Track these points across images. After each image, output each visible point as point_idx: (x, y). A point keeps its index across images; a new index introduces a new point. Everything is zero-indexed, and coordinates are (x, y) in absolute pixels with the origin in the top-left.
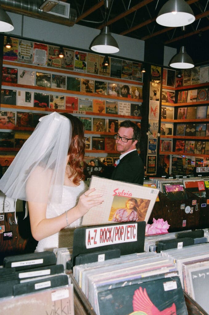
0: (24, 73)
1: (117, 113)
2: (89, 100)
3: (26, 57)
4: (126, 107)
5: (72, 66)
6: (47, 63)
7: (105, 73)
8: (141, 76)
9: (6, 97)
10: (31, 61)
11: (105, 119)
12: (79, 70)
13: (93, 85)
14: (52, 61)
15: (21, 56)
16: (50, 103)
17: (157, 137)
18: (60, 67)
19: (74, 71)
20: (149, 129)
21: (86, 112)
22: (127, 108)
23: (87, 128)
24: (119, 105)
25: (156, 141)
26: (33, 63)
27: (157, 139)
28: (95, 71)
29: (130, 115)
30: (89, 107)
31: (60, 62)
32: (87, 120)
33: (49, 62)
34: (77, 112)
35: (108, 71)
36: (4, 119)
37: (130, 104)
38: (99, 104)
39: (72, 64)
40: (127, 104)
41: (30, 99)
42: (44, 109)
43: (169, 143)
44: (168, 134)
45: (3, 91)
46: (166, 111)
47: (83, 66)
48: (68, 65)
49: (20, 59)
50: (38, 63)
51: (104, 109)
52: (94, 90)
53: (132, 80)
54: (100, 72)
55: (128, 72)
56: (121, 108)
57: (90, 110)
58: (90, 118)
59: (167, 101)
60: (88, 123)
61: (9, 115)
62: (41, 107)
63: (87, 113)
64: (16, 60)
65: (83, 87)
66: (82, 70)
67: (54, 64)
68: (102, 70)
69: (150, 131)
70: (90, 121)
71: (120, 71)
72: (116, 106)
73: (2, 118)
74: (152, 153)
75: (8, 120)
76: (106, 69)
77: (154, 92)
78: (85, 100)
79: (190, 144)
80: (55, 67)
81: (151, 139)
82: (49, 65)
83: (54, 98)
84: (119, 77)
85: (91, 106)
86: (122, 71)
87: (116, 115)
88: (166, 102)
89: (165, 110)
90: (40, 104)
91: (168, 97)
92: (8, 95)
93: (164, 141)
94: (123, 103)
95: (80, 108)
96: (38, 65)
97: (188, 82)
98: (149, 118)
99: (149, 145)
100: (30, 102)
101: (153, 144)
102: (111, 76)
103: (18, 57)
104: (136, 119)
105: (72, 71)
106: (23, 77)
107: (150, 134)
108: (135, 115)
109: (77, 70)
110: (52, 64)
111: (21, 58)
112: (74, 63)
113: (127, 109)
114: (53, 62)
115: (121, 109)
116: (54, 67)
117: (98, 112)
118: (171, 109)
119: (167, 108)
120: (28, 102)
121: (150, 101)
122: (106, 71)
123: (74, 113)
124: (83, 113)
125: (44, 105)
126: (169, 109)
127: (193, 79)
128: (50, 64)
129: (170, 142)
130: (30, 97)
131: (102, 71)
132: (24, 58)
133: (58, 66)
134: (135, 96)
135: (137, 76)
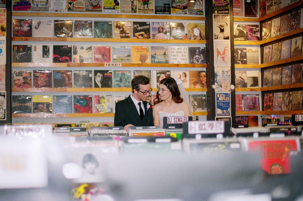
0: (39, 24)
1: (167, 62)
2: (126, 48)
3: (41, 3)
4: (181, 52)
5: (100, 7)
6: (67, 7)
7: (146, 10)
8: (201, 8)
9: (20, 54)
10: (47, 8)
11: (150, 71)
12: (110, 11)
13: (130, 28)
14: (74, 4)
15: (35, 3)
16: (73, 56)
17: (229, 91)
18: (84, 10)
19: (103, 13)
20: (216, 80)
21: (122, 64)
22: (183, 53)
23: (125, 84)
24: (171, 50)
25: (229, 97)
26: (50, 9)
27: (230, 92)
28: (132, 9)
29: (188, 63)
30: (127, 57)
31: (84, 4)
32: (125, 74)
33: (70, 6)
34: (109, 65)
35: (150, 8)
36: (19, 80)
37: (187, 47)
38: (141, 52)
39: (99, 4)
40: (183, 47)
41: (48, 54)
42: (66, 64)
43: (255, 98)
44: (252, 86)
45: (16, 48)
46: (246, 53)
47: (114, 4)
48: (95, 7)
49: (34, 8)
50: (56, 9)
51: (147, 58)
52: (132, 35)
53: (188, 15)
54: (139, 9)
55: (181, 5)
56: (173, 54)
57: (127, 61)
58: (130, 72)
59: (247, 38)
60: (126, 77)
61: (24, 75)
62: (62, 62)
63: (124, 65)
64: (29, 9)
65: (116, 32)
66: (114, 10)
67: (76, 8)
68: (143, 6)
69: (217, 83)
70: (130, 74)
71: (169, 4)
72: (165, 52)
73: (17, 79)
74: (223, 114)
75: (23, 81)
76: (148, 5)
77: (220, 28)
78: (120, 48)
79: (278, 97)
80: (78, 11)
81: (220, 94)
82: (69, 9)
83: (78, 49)
84: (168, 13)
85: (129, 56)
86: (172, 4)
87: (167, 65)
88: (245, 40)
89: (244, 51)
90: (60, 59)
91: (247, 33)
92: (22, 52)
93: (246, 96)
94: (176, 47)
95: (114, 59)
96: (56, 11)
97: (271, 8)
98: (215, 65)
99: (217, 103)
100: (48, 57)
101: (224, 100)
102: (156, 13)
103: (32, 5)
104: (197, 67)
105: (100, 13)
106: (39, 28)
107: (218, 87)
108: (195, 62)
109: (106, 11)
110: (73, 8)
111: (35, 6)
112: (102, 2)
113: (182, 55)
114: (74, 6)
115: (174, 56)
116: (76, 11)
117: (140, 62)
118: (254, 49)
119: (248, 48)
120: (46, 57)
121: (214, 40)
122: (148, 7)
123: (105, 65)
124: (118, 66)
125: (65, 60)
126: (251, 50)
127: (275, 3)
128: (71, 8)
129: (257, 96)
130: (48, 51)
131: (143, 8)
132: (39, 6)
133: (81, 9)
134: (194, 36)
135: (195, 8)
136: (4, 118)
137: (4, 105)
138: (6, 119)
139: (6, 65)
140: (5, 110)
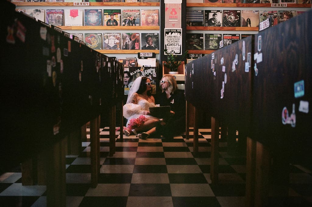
136: (180, 53)
137: (180, 41)
138: (181, 54)
139: (182, 4)
140: (181, 45)
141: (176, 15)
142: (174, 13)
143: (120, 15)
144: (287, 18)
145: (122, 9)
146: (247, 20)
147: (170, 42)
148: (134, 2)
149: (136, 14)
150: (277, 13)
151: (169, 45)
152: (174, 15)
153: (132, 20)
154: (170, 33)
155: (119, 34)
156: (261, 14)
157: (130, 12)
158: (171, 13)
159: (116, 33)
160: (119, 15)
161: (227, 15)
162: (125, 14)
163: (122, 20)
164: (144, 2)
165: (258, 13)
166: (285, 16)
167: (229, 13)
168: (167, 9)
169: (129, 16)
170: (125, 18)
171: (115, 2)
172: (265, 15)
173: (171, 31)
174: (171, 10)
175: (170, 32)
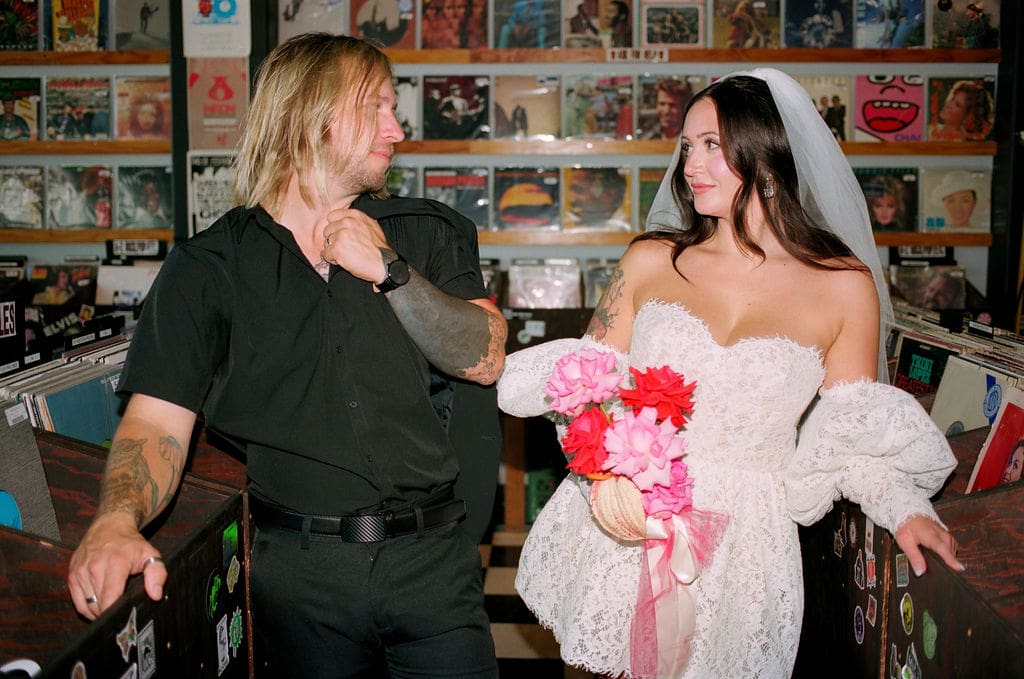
141: (230, 102)
142: (221, 93)
143: (38, 99)
144: (671, 105)
145: (45, 74)
146: (515, 113)
147: (211, 203)
148: (83, 49)
149: (98, 94)
150: (631, 87)
151: (205, 214)
152: (221, 103)
153: (82, 116)
154: (209, 172)
155: (37, 171)
156: (570, 91)
157: (74, 88)
158: (212, 93)
159: (26, 167)
160: (33, 100)
161: (436, 94)
162: (55, 95)
163: (45, 118)
164: (123, 48)
165: (559, 88)
166: (662, 97)
167: (445, 85)
168: (195, 77)
169: (69, 104)
170: (54, 112)
171: (16, 49)
172: (586, 92)
173: (213, 161)
174: (213, 83)
175: (209, 165)
